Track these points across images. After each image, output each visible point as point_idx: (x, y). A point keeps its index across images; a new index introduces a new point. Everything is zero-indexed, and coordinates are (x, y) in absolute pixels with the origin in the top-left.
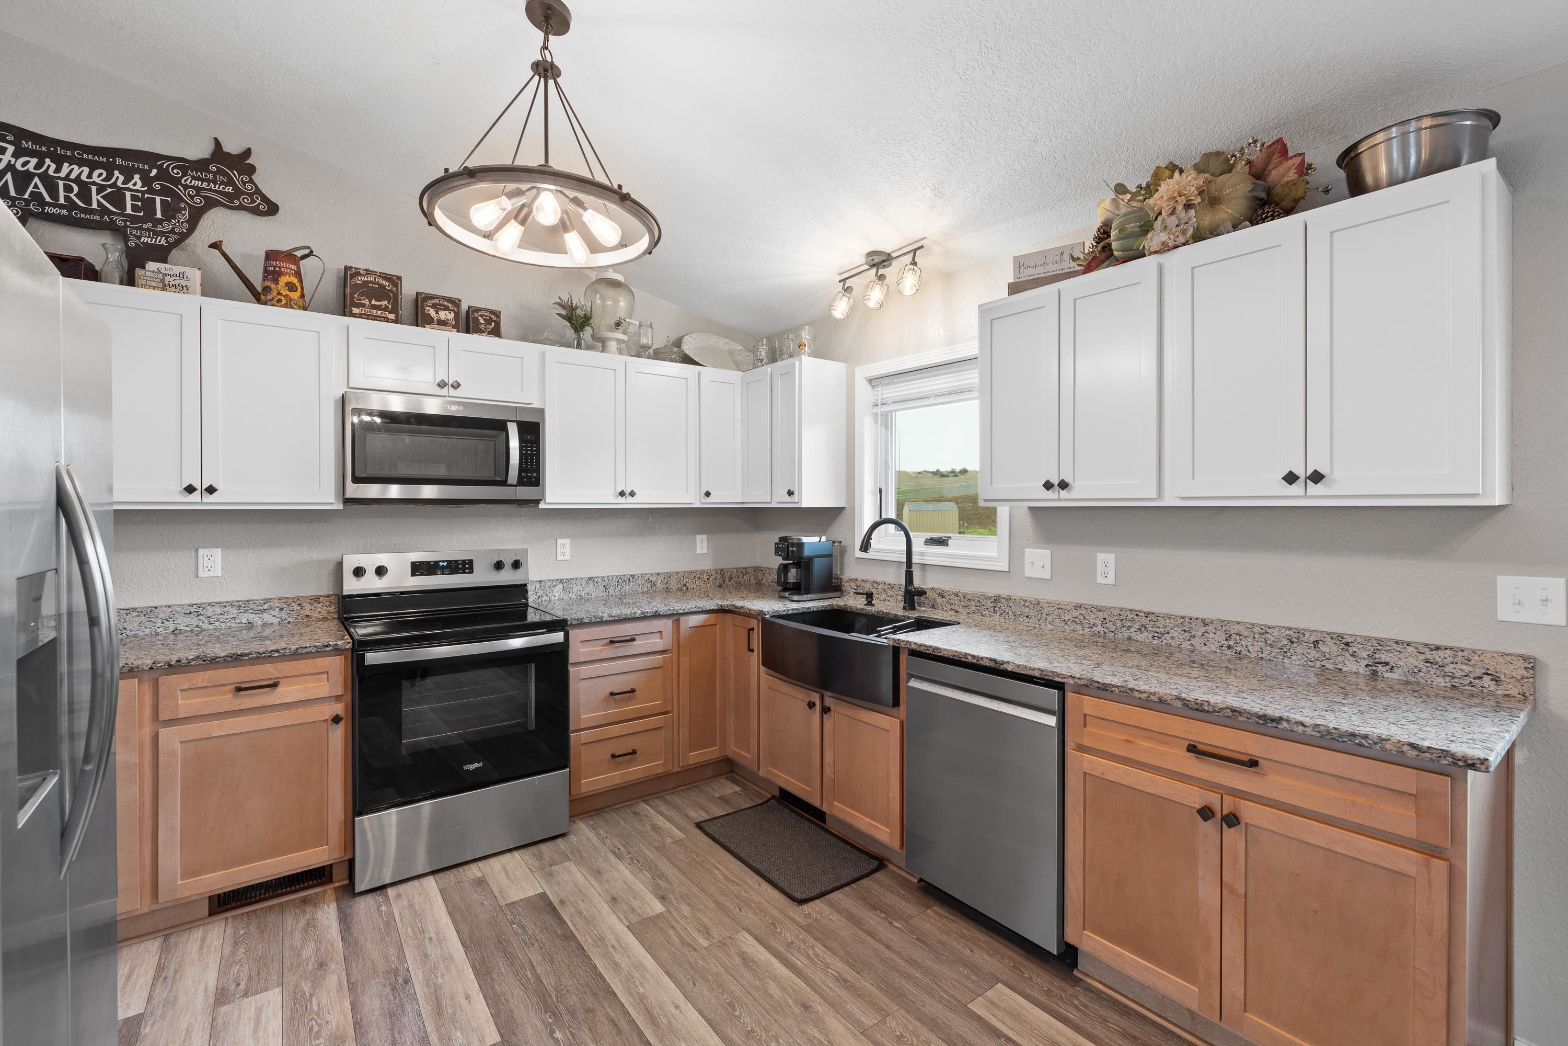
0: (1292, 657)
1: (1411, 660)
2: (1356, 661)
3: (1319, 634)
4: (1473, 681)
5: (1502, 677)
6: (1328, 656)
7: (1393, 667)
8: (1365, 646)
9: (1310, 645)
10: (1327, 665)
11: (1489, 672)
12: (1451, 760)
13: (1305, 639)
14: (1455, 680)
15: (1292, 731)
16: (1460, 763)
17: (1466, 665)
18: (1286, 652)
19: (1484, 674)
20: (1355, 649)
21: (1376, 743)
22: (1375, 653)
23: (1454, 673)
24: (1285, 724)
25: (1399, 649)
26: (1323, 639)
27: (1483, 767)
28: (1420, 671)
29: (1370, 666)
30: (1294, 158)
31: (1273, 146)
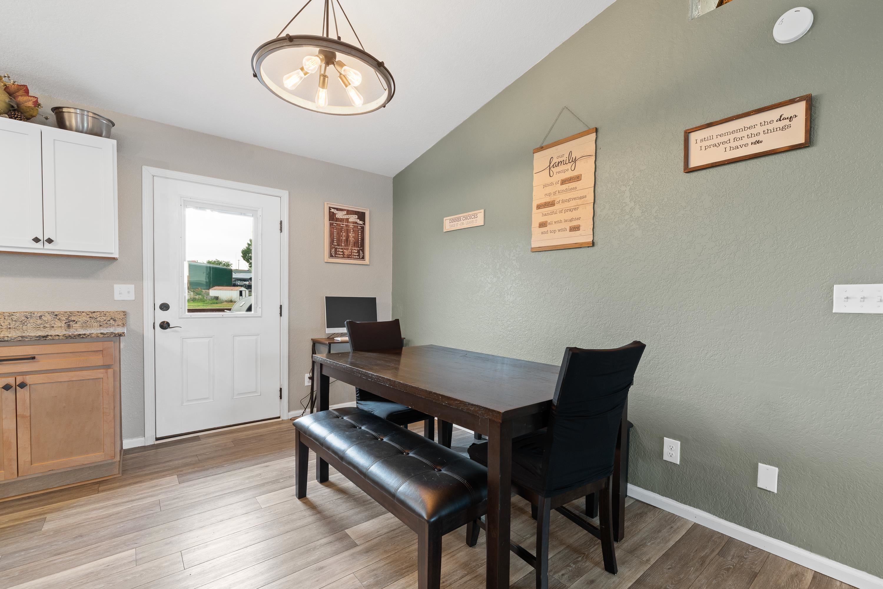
0: (28, 325)
1: (84, 318)
2: (61, 322)
3: (42, 313)
4: (107, 322)
5: (117, 319)
6: (47, 322)
7: (77, 322)
8: (64, 315)
9: (37, 318)
10: (46, 326)
11: (112, 318)
12: (114, 335)
13: (35, 316)
14: (101, 323)
15: (53, 339)
16: (117, 335)
17: (105, 317)
18: (24, 323)
19: (111, 319)
20: (60, 317)
21: (88, 336)
22: (69, 317)
23: (100, 320)
24: (50, 337)
25: (79, 314)
26: (44, 315)
27: (123, 335)
28: (88, 322)
29: (67, 323)
30: (32, 97)
31: (22, 86)
